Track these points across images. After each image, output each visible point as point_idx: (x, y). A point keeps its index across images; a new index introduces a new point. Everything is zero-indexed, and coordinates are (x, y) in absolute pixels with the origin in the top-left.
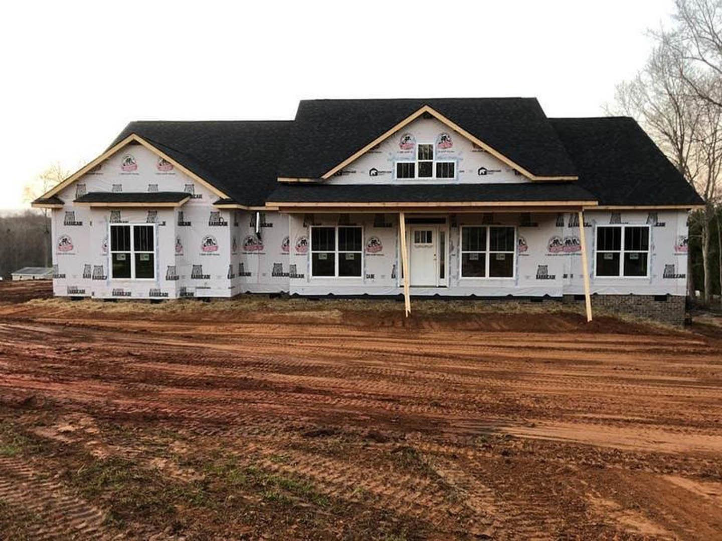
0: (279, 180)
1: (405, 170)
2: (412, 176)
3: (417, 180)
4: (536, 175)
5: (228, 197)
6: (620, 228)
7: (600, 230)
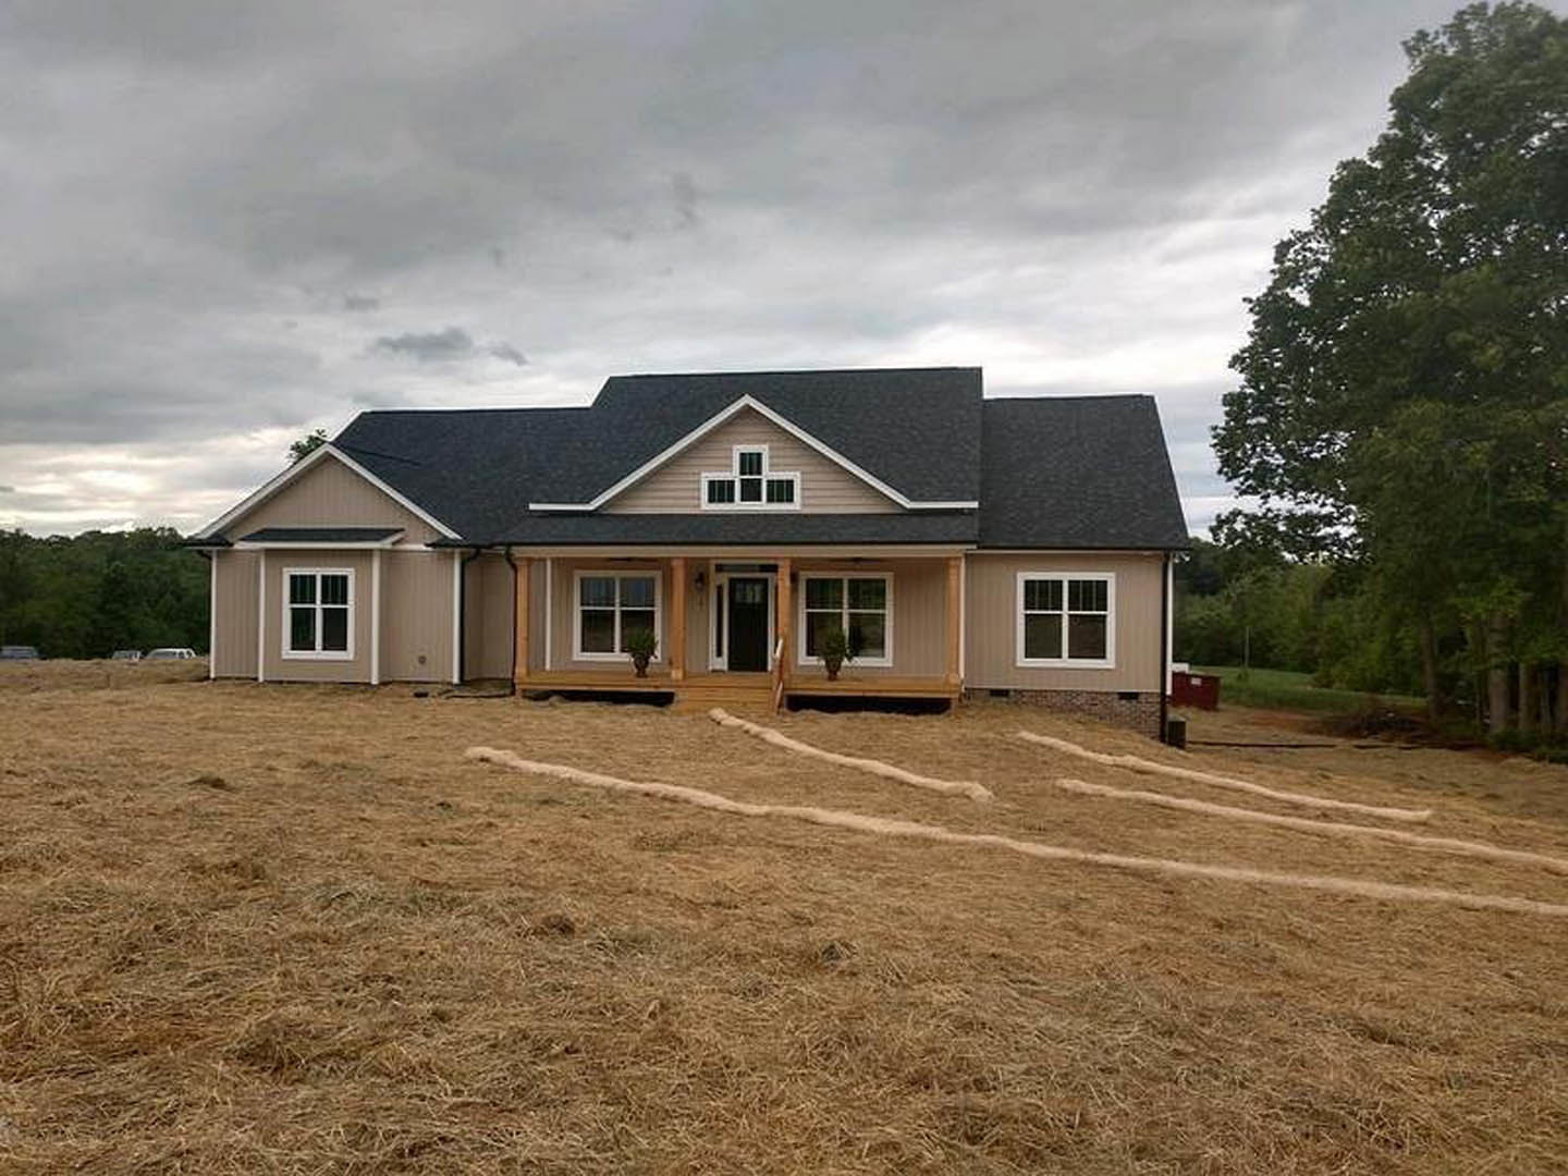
0: (532, 507)
1: (720, 491)
2: (731, 500)
3: (739, 506)
4: (913, 499)
5: (458, 537)
6: (1061, 582)
7: (1029, 584)
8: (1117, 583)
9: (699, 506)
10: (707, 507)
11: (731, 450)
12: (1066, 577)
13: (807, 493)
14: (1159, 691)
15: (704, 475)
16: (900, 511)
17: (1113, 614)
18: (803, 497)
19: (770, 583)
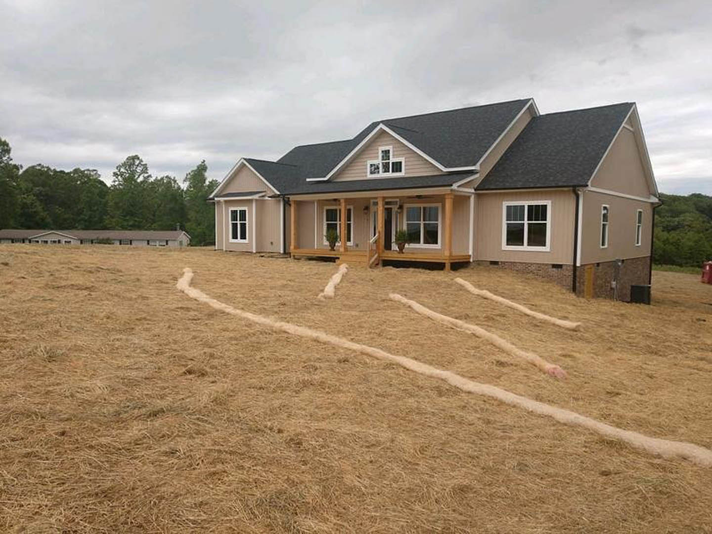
0: (308, 180)
1: (375, 169)
2: (378, 172)
3: (382, 175)
6: (524, 206)
7: (509, 208)
8: (552, 206)
9: (366, 176)
10: (370, 176)
11: (378, 150)
12: (526, 203)
13: (407, 167)
14: (572, 264)
15: (368, 161)
16: (441, 173)
17: (550, 223)
18: (406, 169)
19: (393, 210)
